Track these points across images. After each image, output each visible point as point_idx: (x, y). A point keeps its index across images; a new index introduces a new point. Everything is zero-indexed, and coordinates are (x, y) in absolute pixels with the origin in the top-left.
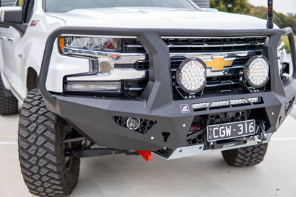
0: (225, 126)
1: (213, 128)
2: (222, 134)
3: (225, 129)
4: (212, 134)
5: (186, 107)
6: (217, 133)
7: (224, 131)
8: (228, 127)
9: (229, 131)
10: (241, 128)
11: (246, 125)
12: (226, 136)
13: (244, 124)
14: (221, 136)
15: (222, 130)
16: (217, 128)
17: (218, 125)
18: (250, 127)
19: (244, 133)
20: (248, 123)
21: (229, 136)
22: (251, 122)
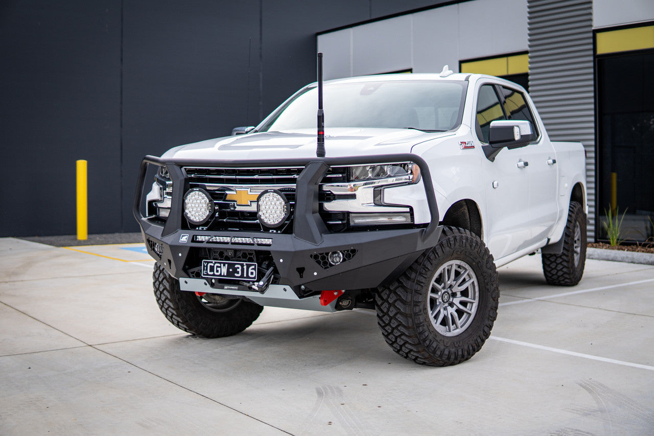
0: (220, 263)
1: (208, 263)
2: (217, 271)
3: (220, 267)
4: (207, 270)
5: (186, 237)
6: (212, 269)
7: (219, 269)
8: (224, 265)
9: (224, 270)
10: (239, 270)
11: (245, 267)
12: (220, 275)
13: (242, 265)
14: (216, 273)
15: (217, 267)
16: (212, 265)
17: (214, 261)
18: (250, 271)
19: (242, 276)
20: (248, 266)
21: (224, 276)
22: (253, 265)
